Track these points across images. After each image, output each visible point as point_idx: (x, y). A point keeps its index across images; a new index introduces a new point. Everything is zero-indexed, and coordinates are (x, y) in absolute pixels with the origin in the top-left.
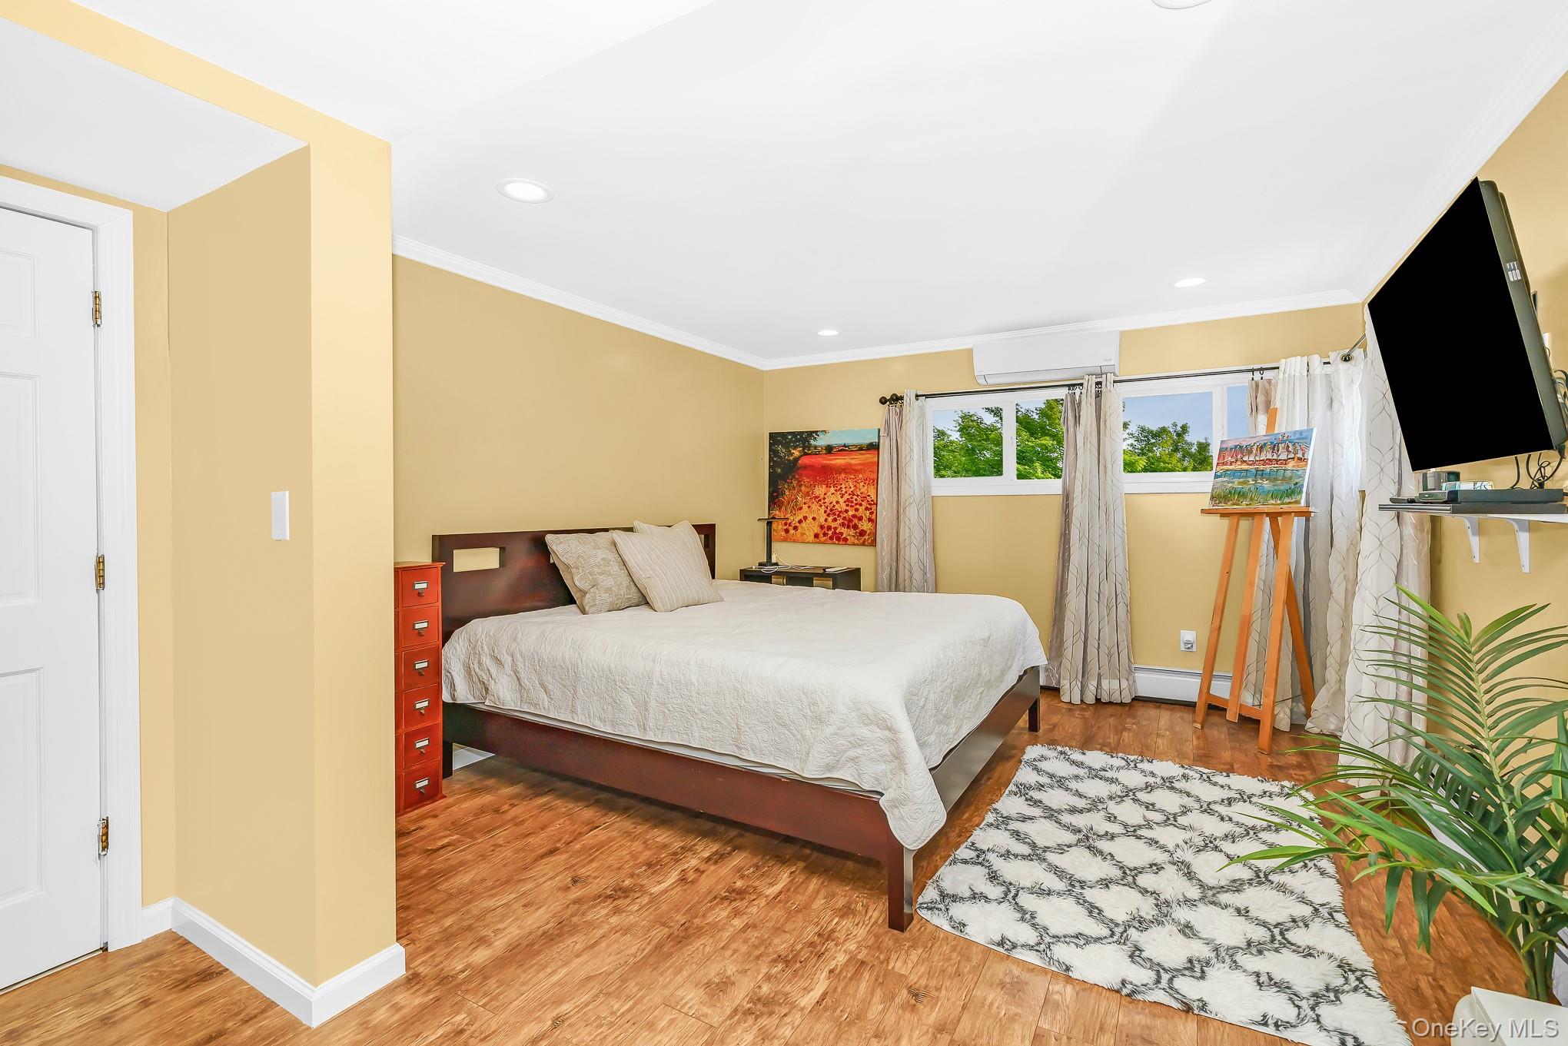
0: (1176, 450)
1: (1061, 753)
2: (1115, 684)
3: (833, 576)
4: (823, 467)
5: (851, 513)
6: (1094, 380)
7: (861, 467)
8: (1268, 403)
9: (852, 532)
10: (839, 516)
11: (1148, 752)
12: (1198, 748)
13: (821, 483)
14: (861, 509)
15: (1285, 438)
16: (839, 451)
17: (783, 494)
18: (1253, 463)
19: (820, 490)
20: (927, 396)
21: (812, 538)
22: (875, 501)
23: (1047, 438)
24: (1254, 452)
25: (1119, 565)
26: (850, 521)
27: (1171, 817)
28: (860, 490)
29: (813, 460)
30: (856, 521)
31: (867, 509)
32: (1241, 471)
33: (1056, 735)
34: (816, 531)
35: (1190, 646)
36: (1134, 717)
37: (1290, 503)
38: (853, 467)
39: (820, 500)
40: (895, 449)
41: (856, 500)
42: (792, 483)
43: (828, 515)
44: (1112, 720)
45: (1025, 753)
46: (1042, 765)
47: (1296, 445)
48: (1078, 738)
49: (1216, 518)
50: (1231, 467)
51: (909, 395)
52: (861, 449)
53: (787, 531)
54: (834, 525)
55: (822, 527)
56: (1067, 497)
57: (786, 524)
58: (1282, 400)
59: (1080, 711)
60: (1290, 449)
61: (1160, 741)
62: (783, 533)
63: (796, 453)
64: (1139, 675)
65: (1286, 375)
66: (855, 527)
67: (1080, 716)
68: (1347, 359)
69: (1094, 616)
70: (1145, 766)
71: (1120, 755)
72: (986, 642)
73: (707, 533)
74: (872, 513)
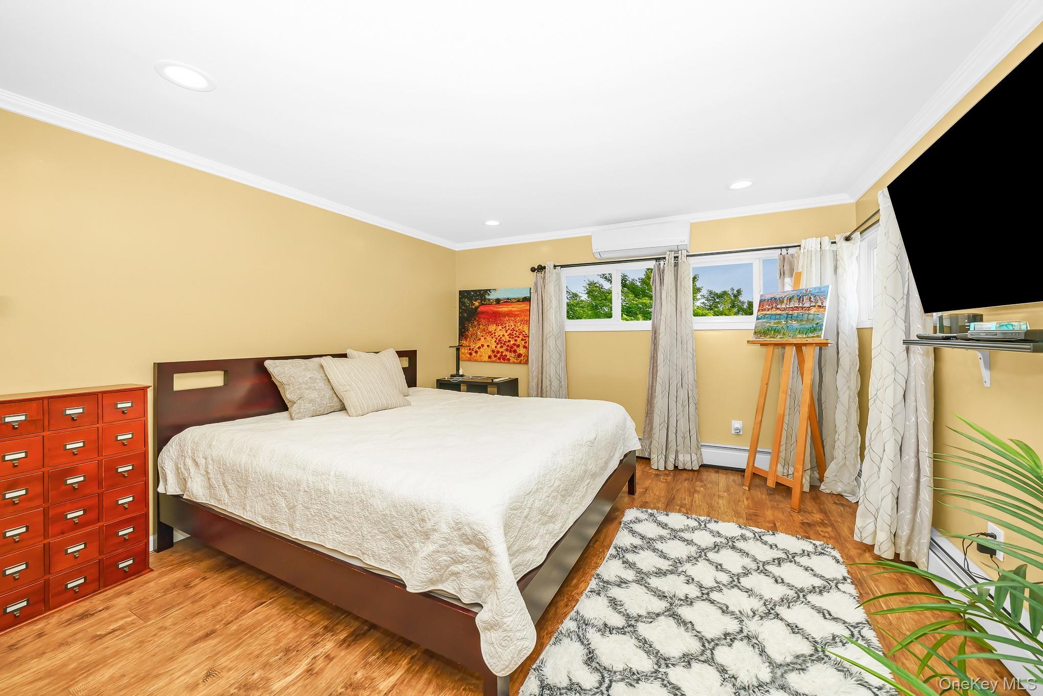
0: (733, 306)
1: (652, 515)
2: (688, 458)
3: (498, 385)
4: (494, 312)
5: (512, 342)
6: (673, 255)
7: (518, 313)
8: (792, 271)
9: (513, 355)
10: (504, 344)
11: (714, 514)
12: (748, 507)
13: (493, 323)
14: (519, 340)
15: (808, 292)
16: (505, 302)
17: (468, 330)
18: (785, 309)
19: (492, 328)
20: (562, 266)
21: (486, 359)
22: (528, 335)
23: (647, 298)
24: (785, 302)
25: (690, 377)
26: (512, 347)
27: (735, 578)
28: (518, 327)
29: (487, 308)
30: (515, 347)
31: (522, 340)
32: (776, 315)
33: (648, 498)
34: (489, 354)
35: (738, 431)
36: (701, 481)
37: (813, 337)
38: (513, 313)
39: (492, 334)
40: (541, 301)
41: (515, 334)
42: (474, 323)
43: (497, 344)
44: (686, 484)
45: (624, 515)
46: (637, 527)
47: (816, 298)
48: (663, 500)
49: (758, 347)
50: (768, 312)
51: (549, 265)
52: (519, 301)
53: (471, 354)
54: (501, 350)
55: (493, 351)
56: (655, 332)
57: (470, 349)
58: (803, 267)
59: (664, 476)
60: (812, 300)
61: (721, 501)
62: (468, 356)
63: (477, 304)
64: (703, 450)
65: (806, 250)
66: (515, 351)
67: (664, 481)
68: (848, 239)
69: (673, 412)
70: (712, 526)
71: (694, 516)
72: (592, 442)
73: (410, 355)
74: (526, 343)
